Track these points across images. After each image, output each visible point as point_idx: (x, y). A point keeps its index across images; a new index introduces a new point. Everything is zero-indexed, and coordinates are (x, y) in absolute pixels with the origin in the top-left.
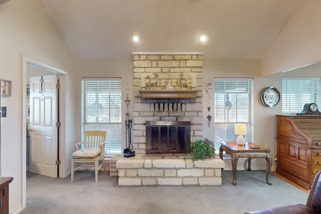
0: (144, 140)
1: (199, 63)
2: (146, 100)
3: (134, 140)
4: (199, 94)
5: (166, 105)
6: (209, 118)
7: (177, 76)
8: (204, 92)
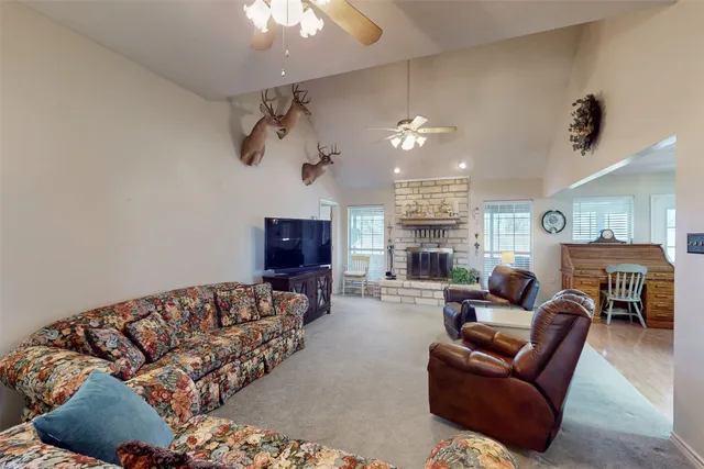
0: (405, 266)
1: (464, 188)
2: (407, 227)
3: (395, 265)
4: (463, 220)
5: (427, 232)
6: (477, 245)
7: (439, 202)
8: (471, 217)
